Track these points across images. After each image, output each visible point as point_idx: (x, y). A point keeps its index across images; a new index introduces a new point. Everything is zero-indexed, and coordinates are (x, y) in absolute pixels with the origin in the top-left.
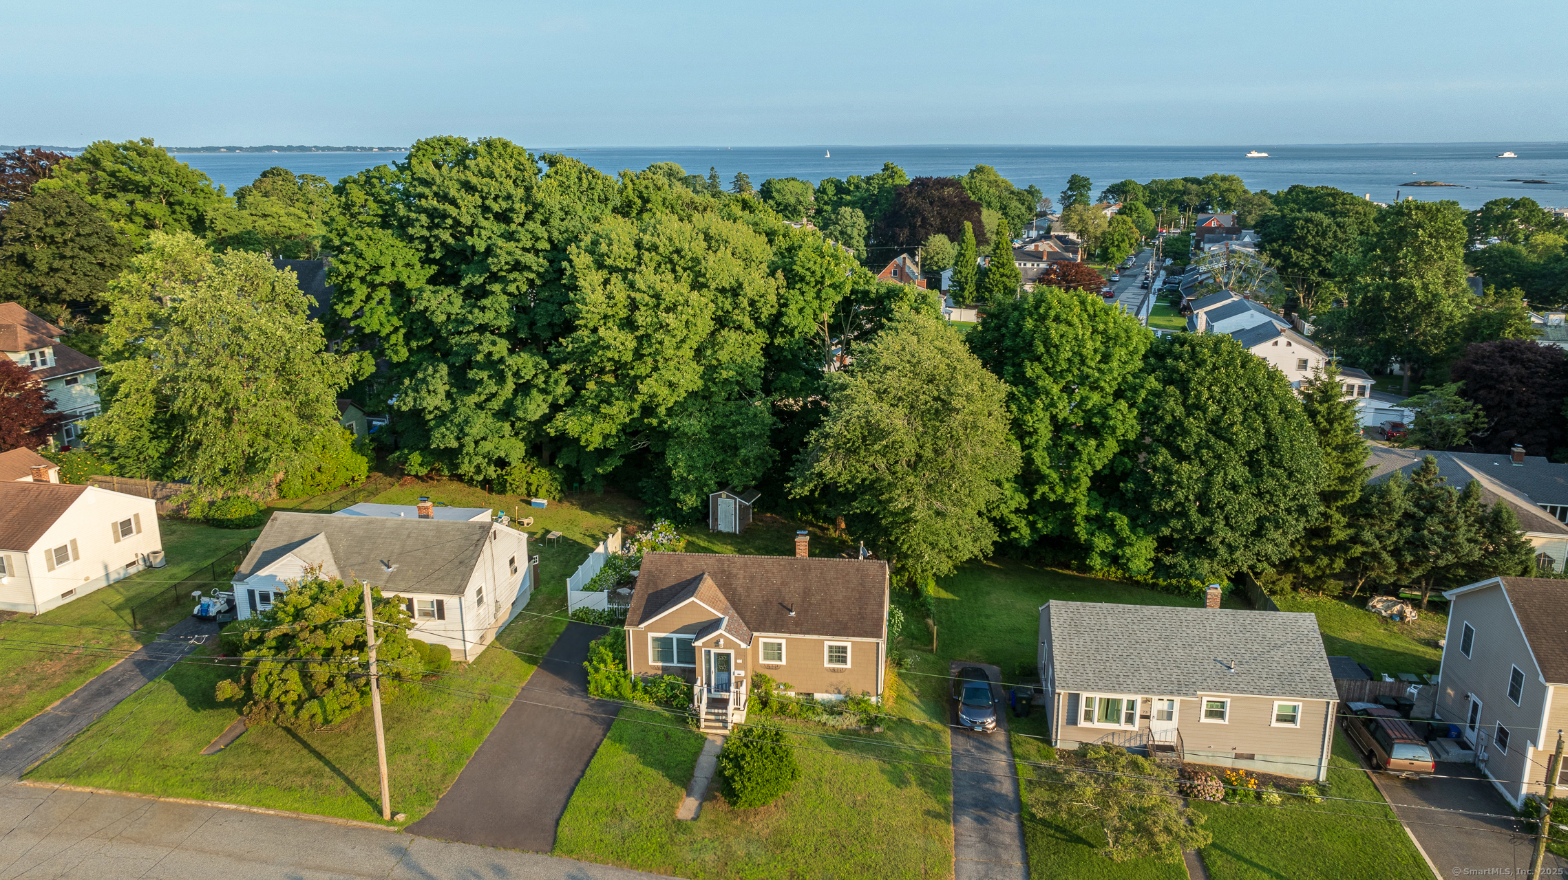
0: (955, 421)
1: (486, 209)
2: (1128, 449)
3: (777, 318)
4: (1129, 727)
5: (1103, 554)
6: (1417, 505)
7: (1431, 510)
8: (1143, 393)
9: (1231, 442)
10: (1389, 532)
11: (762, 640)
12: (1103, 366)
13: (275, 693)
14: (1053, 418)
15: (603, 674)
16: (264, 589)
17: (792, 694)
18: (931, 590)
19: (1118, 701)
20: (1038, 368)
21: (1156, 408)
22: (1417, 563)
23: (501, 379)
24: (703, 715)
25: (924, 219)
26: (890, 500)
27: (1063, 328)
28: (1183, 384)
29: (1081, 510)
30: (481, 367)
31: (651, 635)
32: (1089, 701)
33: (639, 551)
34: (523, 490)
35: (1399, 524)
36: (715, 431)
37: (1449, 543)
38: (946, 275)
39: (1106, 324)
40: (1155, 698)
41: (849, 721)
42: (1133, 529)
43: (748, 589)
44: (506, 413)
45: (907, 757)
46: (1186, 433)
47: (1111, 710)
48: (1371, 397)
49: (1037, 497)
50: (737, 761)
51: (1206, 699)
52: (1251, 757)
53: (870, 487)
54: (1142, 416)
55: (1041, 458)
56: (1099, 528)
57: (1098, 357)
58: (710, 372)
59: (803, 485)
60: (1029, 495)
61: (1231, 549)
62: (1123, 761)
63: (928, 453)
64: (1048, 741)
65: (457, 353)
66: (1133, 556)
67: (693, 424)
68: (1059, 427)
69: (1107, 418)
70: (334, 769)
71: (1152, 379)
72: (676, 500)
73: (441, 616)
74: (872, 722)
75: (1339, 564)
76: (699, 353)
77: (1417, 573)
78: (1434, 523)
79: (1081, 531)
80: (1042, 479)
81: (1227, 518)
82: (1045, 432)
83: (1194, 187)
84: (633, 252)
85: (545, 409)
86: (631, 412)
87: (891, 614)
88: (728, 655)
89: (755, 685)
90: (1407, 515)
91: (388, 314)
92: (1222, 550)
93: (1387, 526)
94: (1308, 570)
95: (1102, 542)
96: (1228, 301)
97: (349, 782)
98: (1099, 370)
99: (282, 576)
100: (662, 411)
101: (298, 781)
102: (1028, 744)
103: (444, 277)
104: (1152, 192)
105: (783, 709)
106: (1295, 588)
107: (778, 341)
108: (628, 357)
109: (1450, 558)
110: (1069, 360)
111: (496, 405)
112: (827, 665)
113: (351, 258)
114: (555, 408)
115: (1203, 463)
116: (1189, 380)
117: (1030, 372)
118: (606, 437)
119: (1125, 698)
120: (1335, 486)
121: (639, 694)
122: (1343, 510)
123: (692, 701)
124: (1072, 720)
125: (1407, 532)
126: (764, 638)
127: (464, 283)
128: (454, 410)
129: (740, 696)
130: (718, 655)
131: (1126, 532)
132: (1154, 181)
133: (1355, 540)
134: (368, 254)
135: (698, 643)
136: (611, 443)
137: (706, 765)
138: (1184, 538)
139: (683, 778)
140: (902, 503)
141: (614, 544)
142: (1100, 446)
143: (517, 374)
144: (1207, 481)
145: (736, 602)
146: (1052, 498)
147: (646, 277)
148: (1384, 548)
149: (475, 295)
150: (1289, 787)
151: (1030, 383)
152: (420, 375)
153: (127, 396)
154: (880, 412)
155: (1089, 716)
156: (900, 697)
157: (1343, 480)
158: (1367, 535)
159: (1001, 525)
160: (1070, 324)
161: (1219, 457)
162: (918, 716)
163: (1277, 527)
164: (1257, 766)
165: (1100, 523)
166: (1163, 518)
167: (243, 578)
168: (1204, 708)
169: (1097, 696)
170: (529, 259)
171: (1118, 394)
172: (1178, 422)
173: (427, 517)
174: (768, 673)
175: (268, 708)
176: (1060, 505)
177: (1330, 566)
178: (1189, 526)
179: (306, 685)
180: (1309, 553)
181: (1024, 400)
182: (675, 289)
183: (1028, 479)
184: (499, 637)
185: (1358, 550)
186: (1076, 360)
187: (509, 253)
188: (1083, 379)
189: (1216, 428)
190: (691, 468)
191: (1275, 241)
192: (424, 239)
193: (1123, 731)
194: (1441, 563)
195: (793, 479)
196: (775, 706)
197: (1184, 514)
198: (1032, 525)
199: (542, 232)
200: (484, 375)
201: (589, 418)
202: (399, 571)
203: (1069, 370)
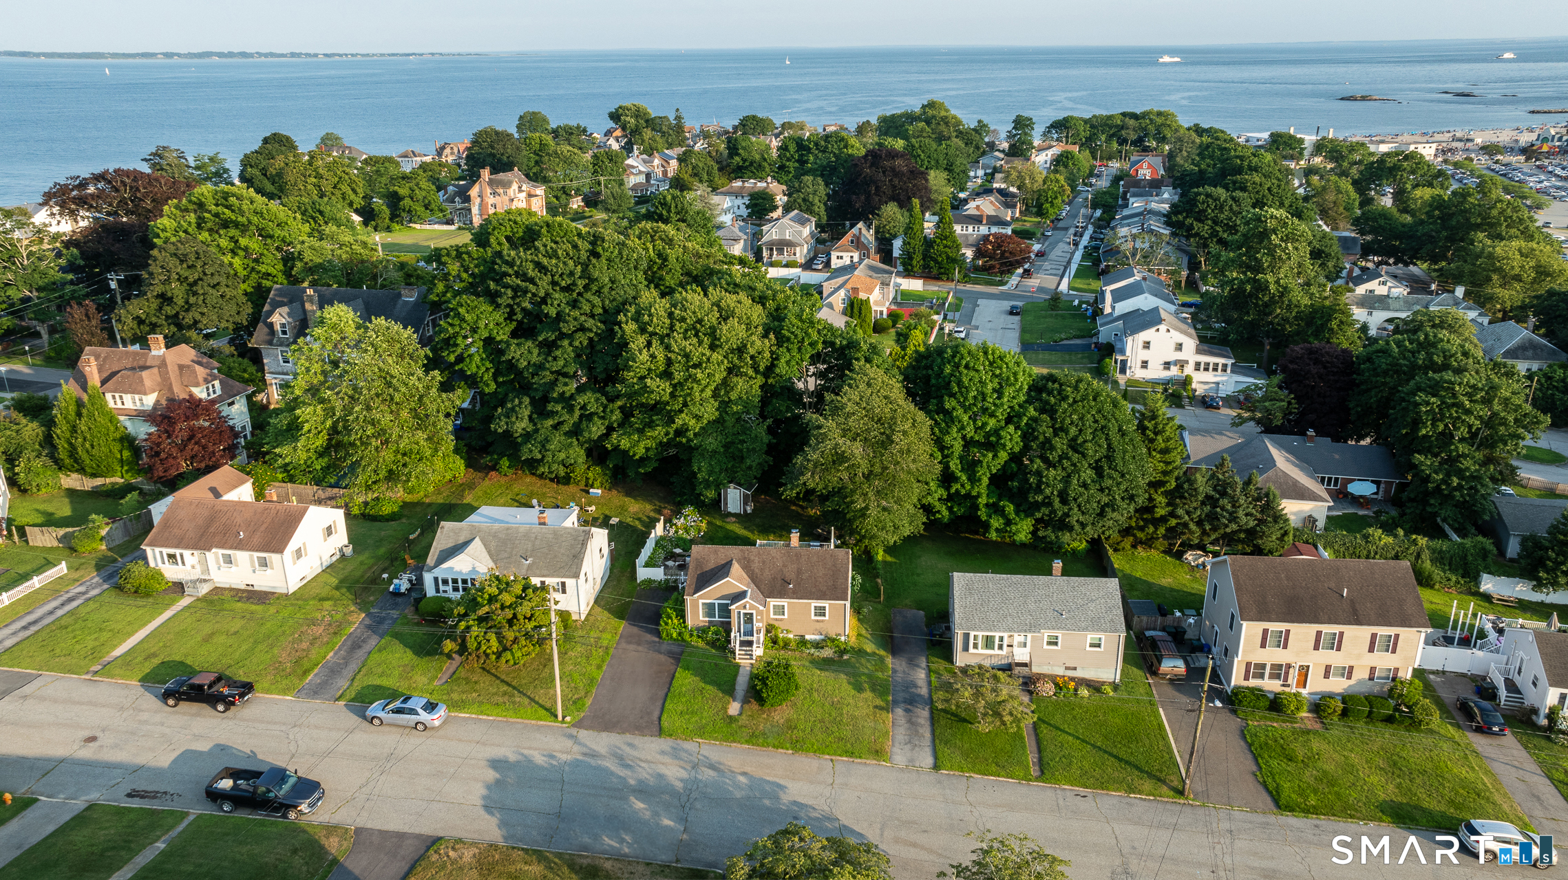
0: (895, 449)
1: (554, 283)
2: (1015, 458)
3: (770, 369)
4: (1000, 652)
5: (997, 530)
6: (1215, 489)
7: (1223, 494)
8: (1025, 420)
9: (1084, 455)
10: (1195, 509)
11: (772, 604)
12: (997, 402)
13: (484, 648)
14: (964, 437)
15: (671, 626)
16: (445, 576)
17: (791, 636)
18: (880, 555)
19: (993, 637)
20: (954, 403)
21: (1034, 430)
22: (1214, 529)
23: (571, 409)
24: (737, 652)
25: (877, 188)
26: (852, 502)
27: (972, 373)
28: (1051, 411)
29: (983, 501)
30: (557, 401)
31: (701, 601)
32: (976, 637)
33: (676, 532)
34: (583, 483)
35: (1203, 503)
36: (726, 446)
37: (1233, 518)
38: (897, 244)
39: (1001, 369)
40: (1016, 635)
41: (827, 653)
42: (1017, 513)
43: (762, 570)
44: (575, 432)
45: (864, 674)
46: (1052, 448)
47: (989, 642)
48: (1232, 371)
49: (953, 491)
50: (764, 680)
51: (1046, 634)
52: (1075, 669)
53: (839, 492)
54: (1024, 437)
55: (955, 465)
56: (995, 512)
57: (995, 396)
58: (724, 406)
59: (792, 489)
60: (948, 488)
61: (1083, 525)
62: (987, 675)
63: (877, 469)
64: (951, 662)
65: (536, 390)
66: (1018, 531)
67: (712, 442)
68: (968, 443)
69: (1000, 437)
70: (519, 692)
71: (1031, 409)
72: (700, 494)
73: (564, 592)
74: (842, 652)
75: (1162, 531)
76: (715, 395)
77: (1213, 537)
78: (1224, 502)
79: (983, 514)
80: (956, 479)
81: (1079, 506)
82: (958, 446)
83: (1132, 122)
84: (667, 321)
85: (603, 430)
86: (667, 434)
87: (853, 579)
88: (751, 614)
89: (768, 631)
90: (1208, 497)
91: (482, 359)
92: (1077, 527)
93: (1195, 504)
94: (1140, 535)
95: (996, 523)
96: (1131, 280)
97: (532, 700)
98: (995, 405)
99: (457, 568)
100: (691, 434)
101: (501, 700)
102: (940, 665)
103: (522, 332)
104: (1092, 127)
105: (786, 644)
106: (1134, 546)
107: (770, 381)
108: (666, 398)
109: (1234, 527)
110: (975, 397)
111: (566, 428)
112: (813, 617)
113: (456, 322)
114: (610, 429)
115: (1064, 469)
116: (1056, 411)
117: (949, 404)
118: (647, 449)
119: (997, 635)
120: (1159, 477)
121: (694, 638)
122: (1166, 494)
123: (729, 642)
124: (966, 648)
125: (1207, 509)
126: (773, 602)
127: (540, 339)
128: (536, 431)
129: (760, 637)
130: (745, 614)
131: (1013, 516)
132: (1094, 116)
133: (1172, 514)
134: (468, 317)
135: (733, 607)
136: (650, 454)
137: (742, 681)
138: (1051, 519)
139: (730, 691)
140: (859, 505)
141: (659, 530)
142: (995, 456)
143: (583, 408)
144: (1067, 480)
145: (755, 579)
146: (963, 492)
147: (678, 342)
148: (1192, 520)
149: (549, 347)
150: (1095, 687)
151: (947, 413)
152: (509, 405)
153: (309, 431)
154: (844, 444)
155: (975, 646)
156: (859, 635)
157: (1165, 473)
158: (1180, 512)
159: (927, 509)
160: (977, 371)
161: (1074, 465)
162: (870, 647)
163: (1114, 510)
164: (1078, 674)
165: (995, 509)
166: (1037, 506)
167: (430, 569)
168: (1046, 640)
169: (980, 634)
170: (590, 323)
171: (1009, 420)
172: (1048, 440)
173: (544, 524)
174: (776, 624)
175: (478, 657)
176: (968, 496)
177: (1155, 532)
178: (1054, 512)
179: (500, 642)
180: (1142, 523)
181: (943, 425)
182: (699, 351)
183: (947, 478)
184: (596, 602)
185: (1173, 522)
186: (980, 398)
187: (575, 319)
188: (985, 410)
189: (1074, 445)
190: (710, 473)
191: (1180, 213)
192: (509, 306)
193: (997, 655)
194: (1228, 530)
195: (785, 485)
196: (781, 644)
197: (1050, 504)
198: (950, 509)
199: (596, 300)
200: (559, 408)
201: (636, 437)
202: (534, 563)
203: (974, 405)
